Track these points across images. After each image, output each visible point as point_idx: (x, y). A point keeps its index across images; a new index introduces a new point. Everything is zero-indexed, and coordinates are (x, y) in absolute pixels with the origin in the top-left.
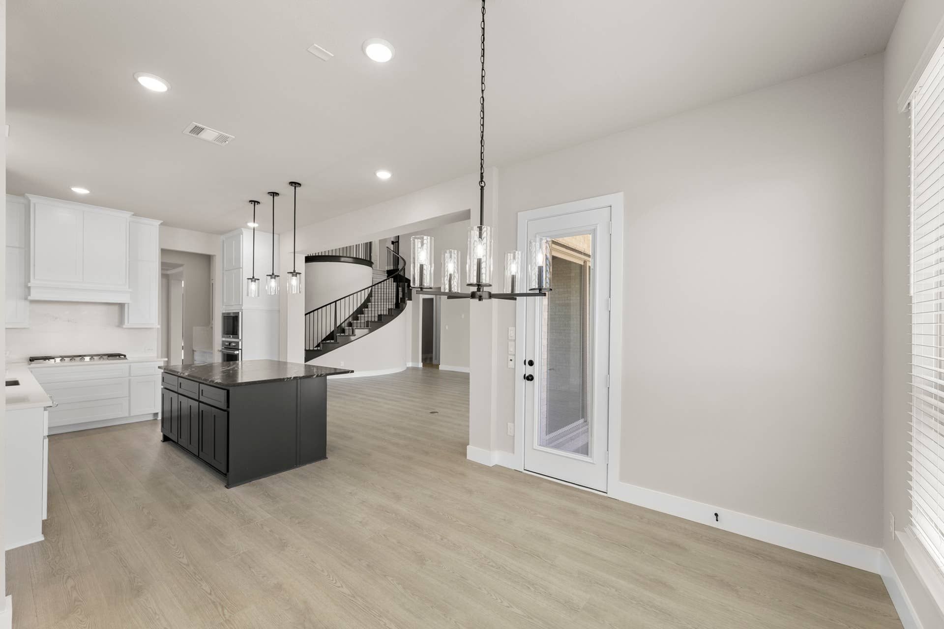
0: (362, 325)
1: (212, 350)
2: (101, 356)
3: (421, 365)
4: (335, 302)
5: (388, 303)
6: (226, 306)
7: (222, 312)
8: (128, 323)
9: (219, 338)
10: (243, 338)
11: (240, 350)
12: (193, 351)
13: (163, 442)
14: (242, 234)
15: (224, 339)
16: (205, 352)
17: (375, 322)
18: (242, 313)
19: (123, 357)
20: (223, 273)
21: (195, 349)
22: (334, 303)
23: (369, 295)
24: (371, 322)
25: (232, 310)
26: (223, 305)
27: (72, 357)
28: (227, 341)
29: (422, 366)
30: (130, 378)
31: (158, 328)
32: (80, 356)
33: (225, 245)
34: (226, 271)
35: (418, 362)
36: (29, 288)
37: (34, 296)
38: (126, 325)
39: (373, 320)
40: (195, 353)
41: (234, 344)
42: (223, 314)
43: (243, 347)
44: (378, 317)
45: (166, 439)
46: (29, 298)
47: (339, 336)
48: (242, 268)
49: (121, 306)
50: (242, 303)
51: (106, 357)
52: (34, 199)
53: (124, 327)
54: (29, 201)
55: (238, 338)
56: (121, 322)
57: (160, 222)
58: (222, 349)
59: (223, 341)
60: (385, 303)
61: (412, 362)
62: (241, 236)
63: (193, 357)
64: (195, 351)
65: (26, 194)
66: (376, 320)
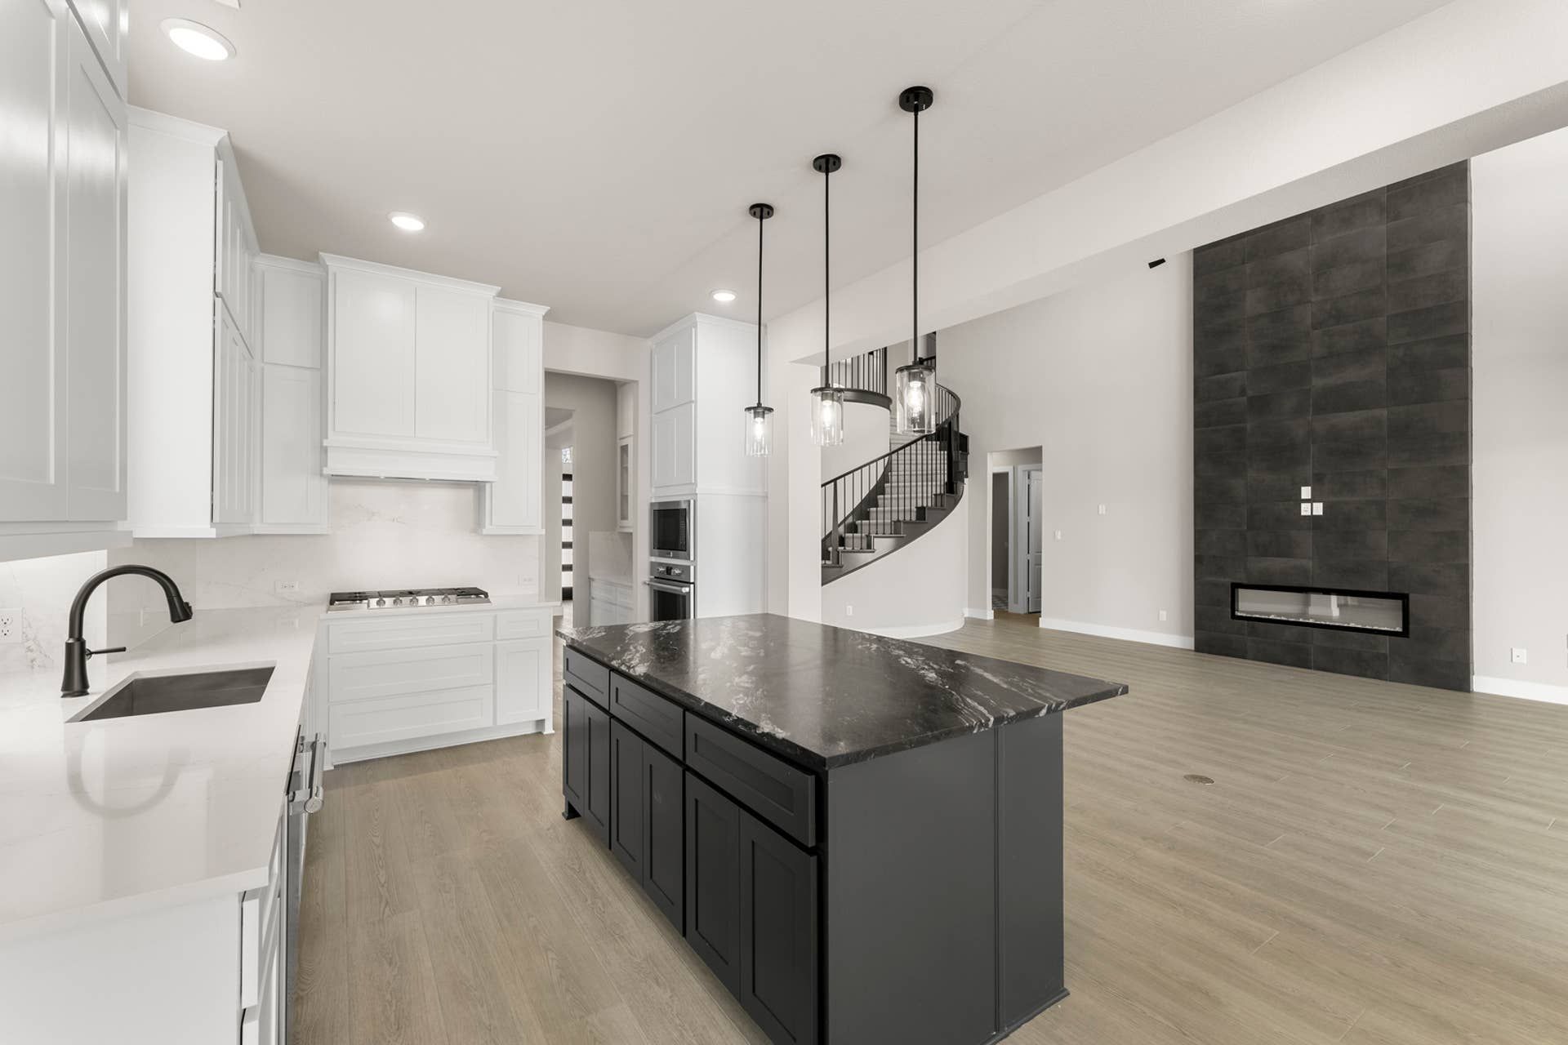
0: (888, 530)
1: (632, 582)
2: (445, 593)
3: (990, 615)
4: (835, 481)
5: (930, 483)
6: (656, 487)
7: (650, 501)
8: (491, 524)
9: (644, 555)
10: (698, 559)
11: (692, 586)
12: (589, 578)
13: (568, 819)
14: (696, 327)
15: (654, 559)
16: (611, 584)
17: (910, 522)
18: (695, 501)
19: (483, 596)
20: (651, 418)
21: (592, 577)
22: (833, 484)
23: (885, 469)
24: (905, 522)
25: (672, 495)
26: (651, 486)
27: (398, 595)
28: (661, 564)
29: (993, 618)
30: (497, 642)
31: (540, 536)
32: (411, 593)
33: (656, 357)
34: (657, 414)
35: (985, 608)
36: (324, 450)
37: (336, 466)
38: (488, 529)
39: (908, 518)
40: (594, 584)
41: (677, 572)
42: (652, 504)
43: (698, 577)
44: (917, 512)
45: (572, 813)
46: (326, 471)
47: (842, 552)
48: (696, 402)
49: (478, 486)
50: (695, 480)
51: (453, 597)
52: (333, 262)
53: (485, 532)
54: (326, 268)
55: (689, 559)
56: (479, 523)
57: (543, 310)
58: (651, 580)
59: (652, 564)
60: (920, 484)
61: (969, 607)
62: (693, 330)
63: (590, 594)
64: (593, 580)
65: (321, 253)
66: (914, 518)
